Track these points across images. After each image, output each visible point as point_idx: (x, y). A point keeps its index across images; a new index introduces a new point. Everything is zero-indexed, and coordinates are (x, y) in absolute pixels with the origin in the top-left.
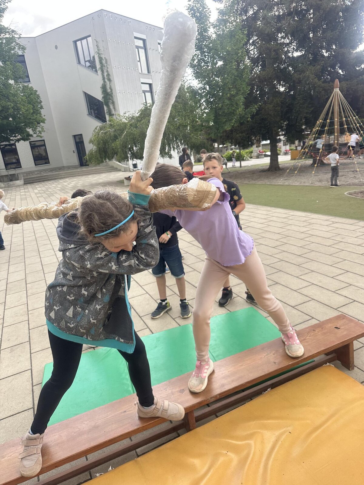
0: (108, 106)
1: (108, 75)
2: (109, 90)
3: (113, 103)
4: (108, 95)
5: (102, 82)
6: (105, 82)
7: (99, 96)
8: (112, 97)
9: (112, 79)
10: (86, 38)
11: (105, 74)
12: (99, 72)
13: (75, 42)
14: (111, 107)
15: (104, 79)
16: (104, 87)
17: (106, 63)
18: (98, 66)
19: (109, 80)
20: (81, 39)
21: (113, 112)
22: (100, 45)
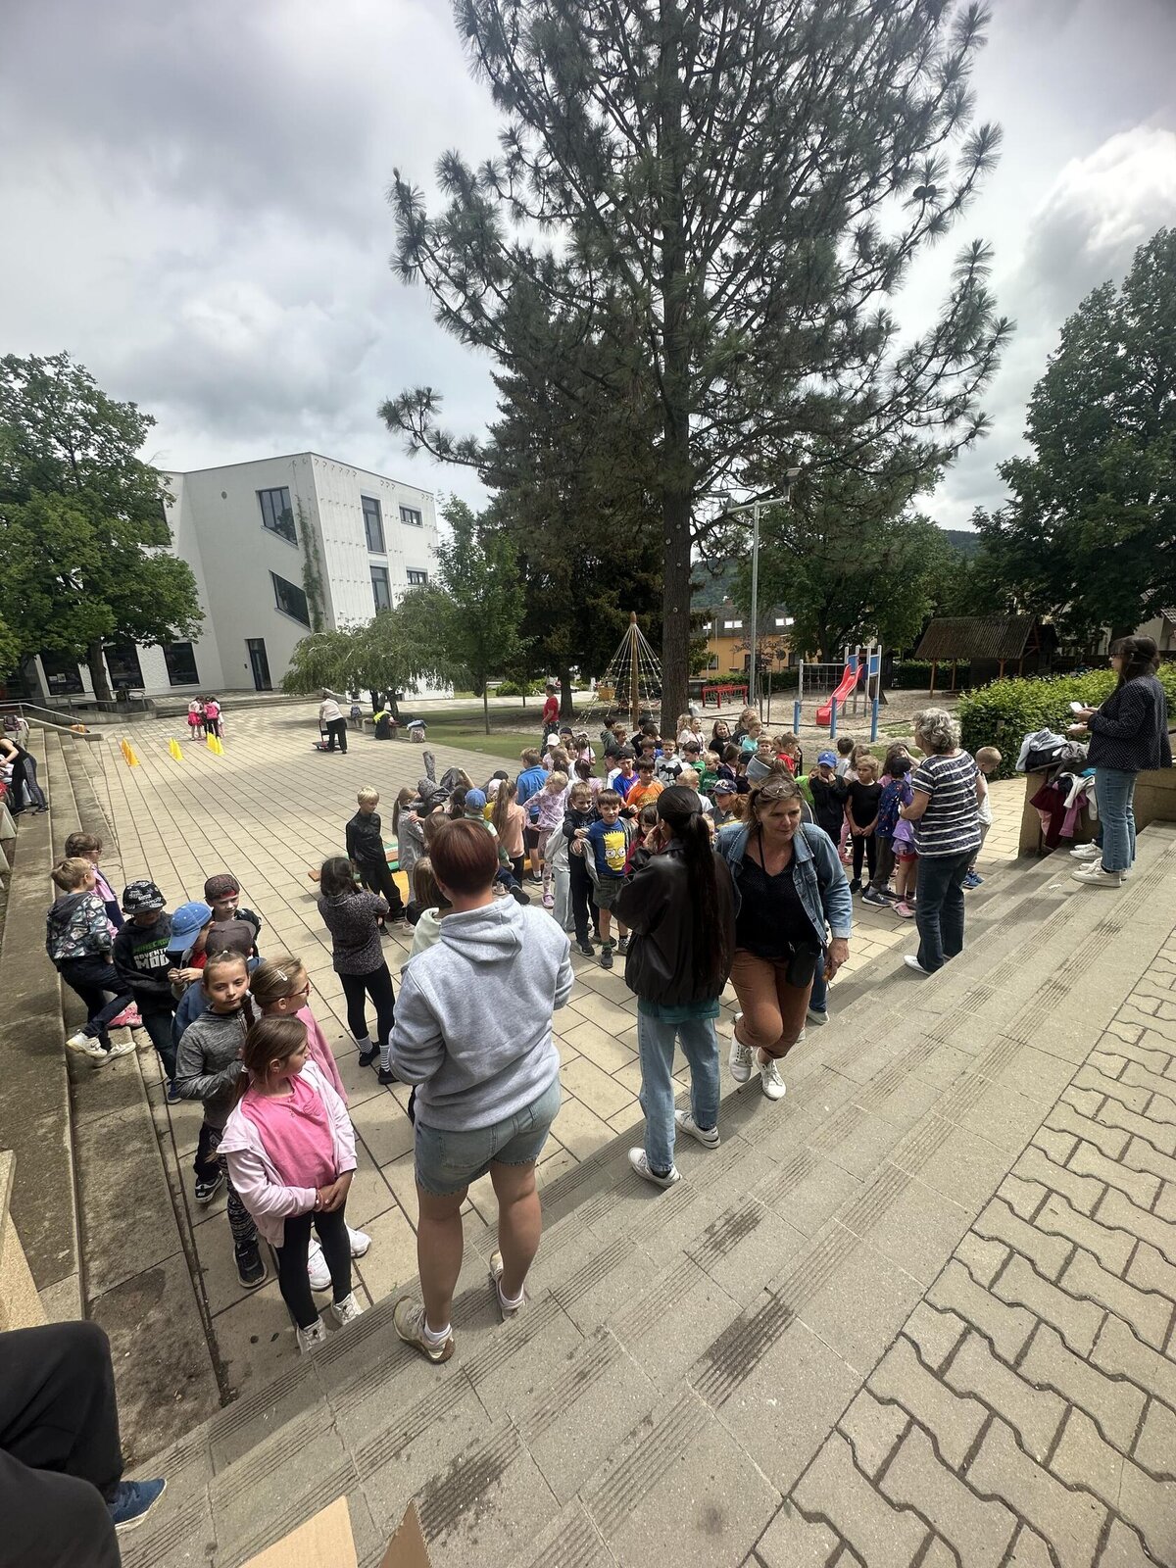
0: (312, 598)
1: (316, 551)
2: (316, 575)
3: (322, 595)
4: (315, 583)
5: (305, 561)
6: (309, 561)
7: (297, 580)
8: (321, 586)
9: (322, 558)
10: (280, 489)
11: (311, 550)
12: (301, 545)
13: (260, 493)
14: (319, 600)
15: (308, 556)
16: (307, 570)
17: (314, 532)
18: (299, 535)
19: (318, 560)
20: (270, 491)
21: (321, 609)
22: (302, 504)
